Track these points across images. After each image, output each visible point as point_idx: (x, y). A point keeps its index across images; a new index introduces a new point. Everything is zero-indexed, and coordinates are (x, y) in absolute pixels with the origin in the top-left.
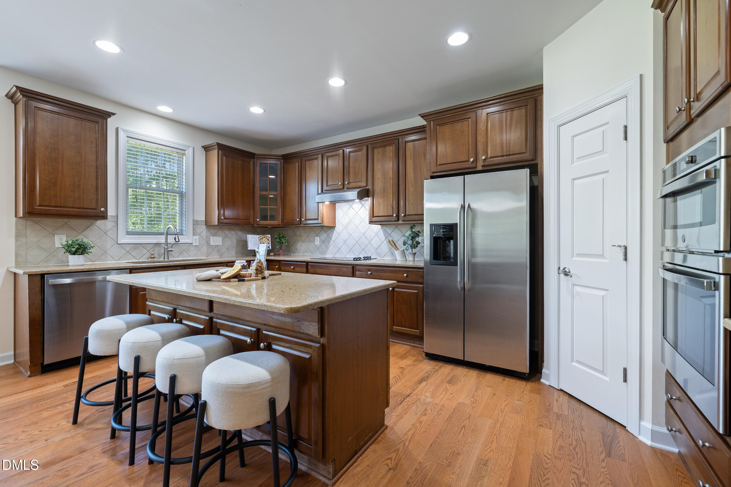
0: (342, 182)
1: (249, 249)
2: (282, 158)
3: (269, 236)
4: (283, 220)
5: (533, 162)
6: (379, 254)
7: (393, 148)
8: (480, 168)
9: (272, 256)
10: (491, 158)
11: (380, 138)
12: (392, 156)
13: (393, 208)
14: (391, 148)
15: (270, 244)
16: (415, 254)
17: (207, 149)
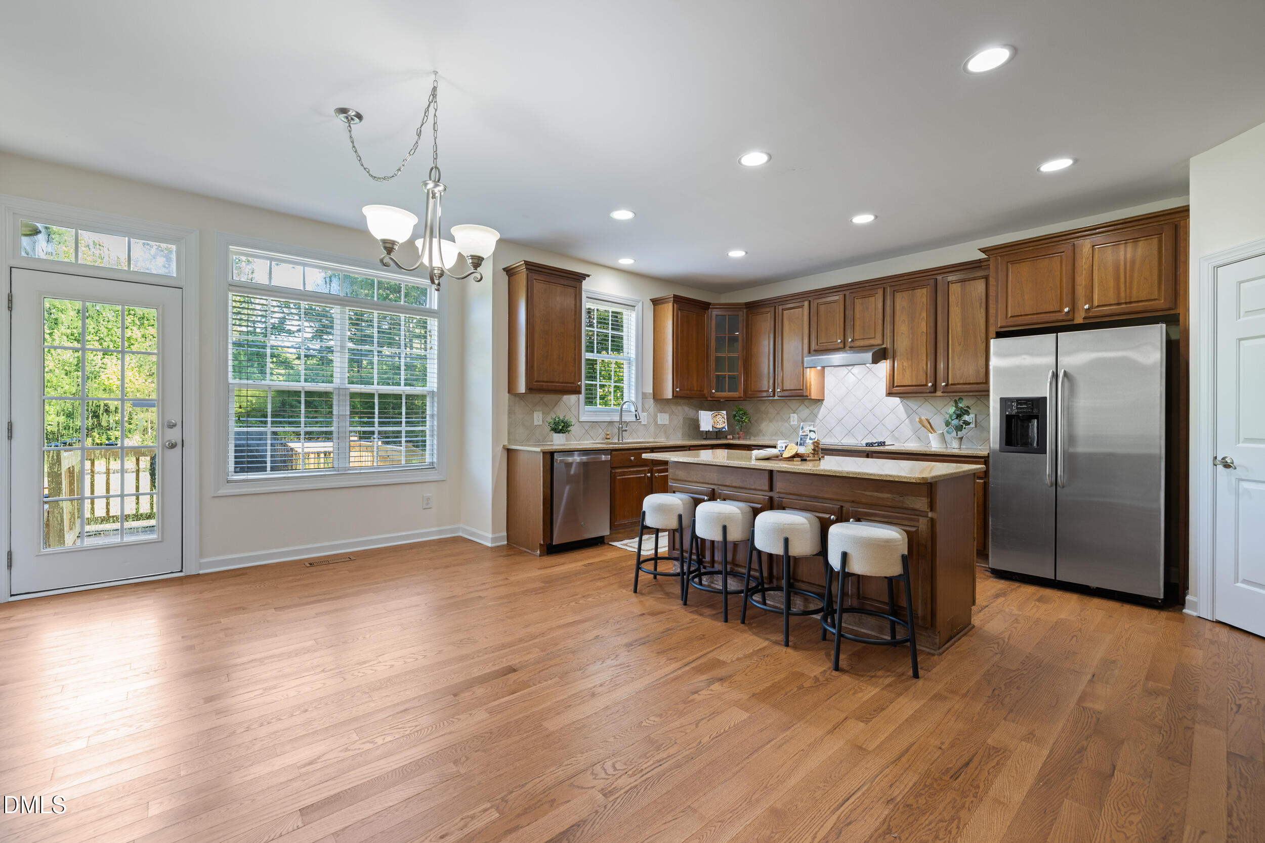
0: (842, 338)
1: (701, 430)
2: (744, 306)
3: (725, 412)
4: (745, 392)
5: (1172, 312)
6: (897, 439)
7: (927, 291)
8: (1079, 320)
9: (730, 439)
10: (1098, 306)
11: (906, 278)
12: (925, 303)
13: (926, 374)
14: (924, 291)
15: (726, 424)
16: (961, 439)
17: (656, 302)
